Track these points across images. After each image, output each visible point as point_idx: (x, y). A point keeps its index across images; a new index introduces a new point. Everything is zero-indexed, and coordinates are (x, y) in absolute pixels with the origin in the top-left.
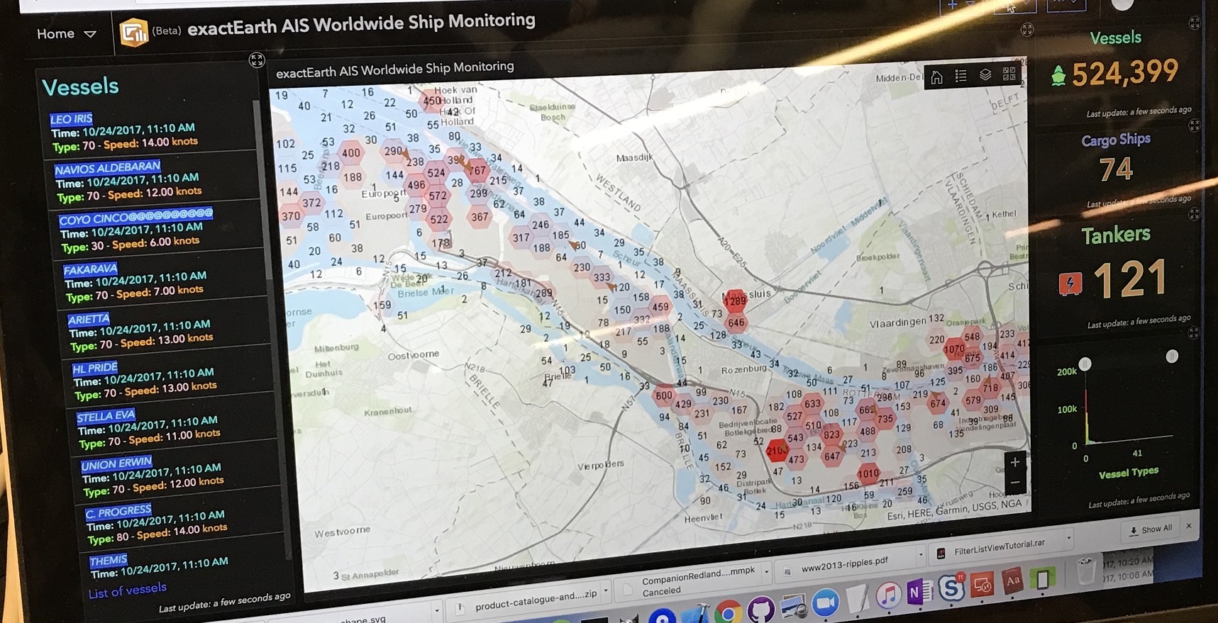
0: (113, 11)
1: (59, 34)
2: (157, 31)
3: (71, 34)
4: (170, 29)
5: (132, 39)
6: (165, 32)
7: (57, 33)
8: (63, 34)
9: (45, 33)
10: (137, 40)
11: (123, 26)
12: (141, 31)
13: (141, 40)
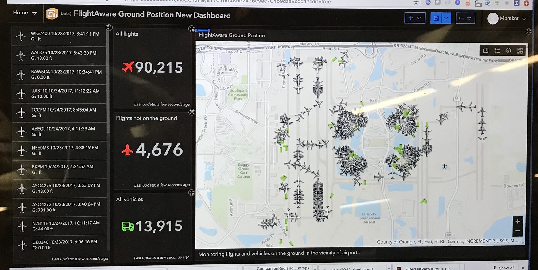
0: (44, 4)
1: (22, 13)
2: (62, 13)
3: (26, 13)
4: (67, 13)
5: (51, 16)
6: (65, 14)
7: (21, 12)
8: (23, 13)
9: (16, 12)
10: (53, 17)
11: (48, 11)
12: (55, 13)
13: (55, 17)
